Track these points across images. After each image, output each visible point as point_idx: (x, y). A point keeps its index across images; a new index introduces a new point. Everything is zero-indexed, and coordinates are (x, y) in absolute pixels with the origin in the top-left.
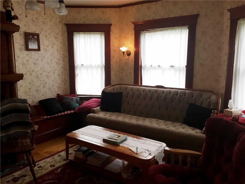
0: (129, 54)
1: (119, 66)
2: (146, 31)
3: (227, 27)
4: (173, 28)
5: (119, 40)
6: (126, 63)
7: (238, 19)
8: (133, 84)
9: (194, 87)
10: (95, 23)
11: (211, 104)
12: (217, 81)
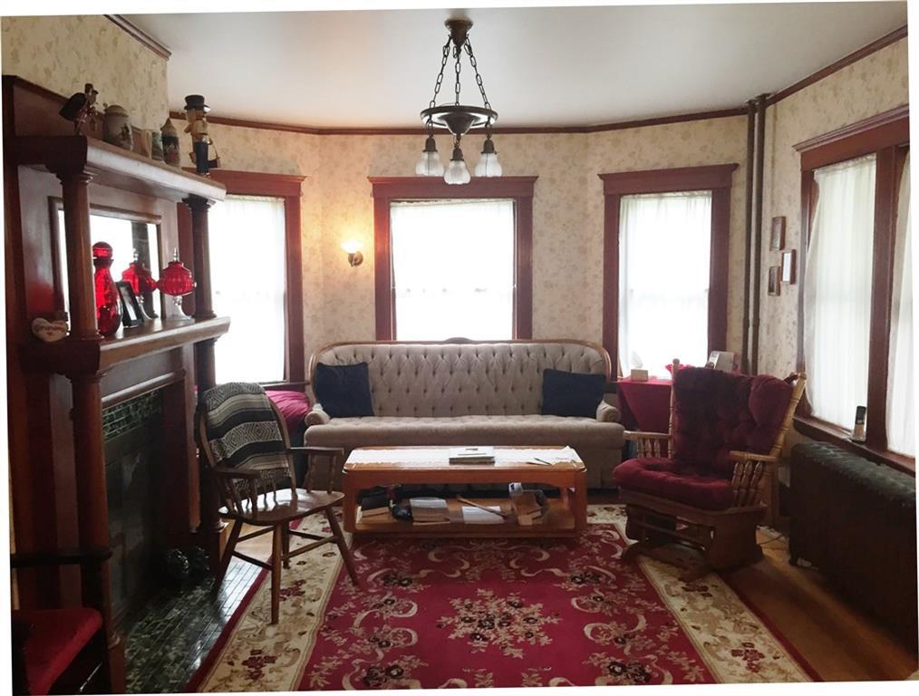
0: (355, 260)
1: (325, 295)
2: (408, 202)
3: (596, 207)
4: (478, 200)
5: (323, 221)
6: (347, 286)
7: (621, 195)
8: (374, 340)
9: (535, 336)
10: (257, 169)
11: (591, 364)
12: (582, 319)
